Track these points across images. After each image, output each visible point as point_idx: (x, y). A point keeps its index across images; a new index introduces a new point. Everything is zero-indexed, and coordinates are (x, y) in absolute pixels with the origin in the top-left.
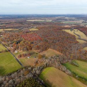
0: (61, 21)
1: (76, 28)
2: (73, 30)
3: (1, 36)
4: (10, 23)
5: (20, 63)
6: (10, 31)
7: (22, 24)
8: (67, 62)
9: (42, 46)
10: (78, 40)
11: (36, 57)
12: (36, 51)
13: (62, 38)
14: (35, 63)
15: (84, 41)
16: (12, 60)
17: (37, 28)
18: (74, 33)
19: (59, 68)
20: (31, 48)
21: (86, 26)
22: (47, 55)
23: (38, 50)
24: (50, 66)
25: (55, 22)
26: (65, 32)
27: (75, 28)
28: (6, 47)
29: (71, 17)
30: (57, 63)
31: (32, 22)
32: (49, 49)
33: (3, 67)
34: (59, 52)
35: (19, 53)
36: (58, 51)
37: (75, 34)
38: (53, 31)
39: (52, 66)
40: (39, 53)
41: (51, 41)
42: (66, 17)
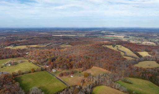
0: (97, 35)
1: (119, 44)
2: (116, 46)
3: (27, 53)
4: (32, 38)
5: (64, 83)
6: (36, 48)
7: (48, 39)
8: (119, 80)
9: (85, 64)
10: (125, 57)
11: (80, 76)
12: (78, 70)
13: (106, 55)
14: (82, 82)
15: (132, 58)
16: (52, 79)
17: (69, 44)
18: (117, 49)
19: (111, 86)
20: (72, 66)
21: (129, 42)
22: (92, 74)
23: (81, 69)
24: (101, 85)
25: (90, 37)
26: (107, 48)
27: (117, 44)
28: (39, 66)
29: (109, 32)
30: (108, 81)
31: (60, 36)
32: (94, 67)
33: (45, 87)
34: (107, 70)
35: (58, 72)
36: (104, 69)
37: (119, 50)
38: (91, 47)
39: (102, 85)
40: (82, 71)
41: (94, 58)
42: (102, 31)
